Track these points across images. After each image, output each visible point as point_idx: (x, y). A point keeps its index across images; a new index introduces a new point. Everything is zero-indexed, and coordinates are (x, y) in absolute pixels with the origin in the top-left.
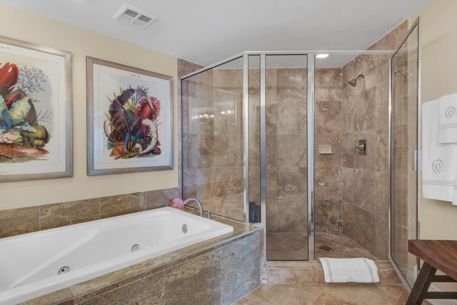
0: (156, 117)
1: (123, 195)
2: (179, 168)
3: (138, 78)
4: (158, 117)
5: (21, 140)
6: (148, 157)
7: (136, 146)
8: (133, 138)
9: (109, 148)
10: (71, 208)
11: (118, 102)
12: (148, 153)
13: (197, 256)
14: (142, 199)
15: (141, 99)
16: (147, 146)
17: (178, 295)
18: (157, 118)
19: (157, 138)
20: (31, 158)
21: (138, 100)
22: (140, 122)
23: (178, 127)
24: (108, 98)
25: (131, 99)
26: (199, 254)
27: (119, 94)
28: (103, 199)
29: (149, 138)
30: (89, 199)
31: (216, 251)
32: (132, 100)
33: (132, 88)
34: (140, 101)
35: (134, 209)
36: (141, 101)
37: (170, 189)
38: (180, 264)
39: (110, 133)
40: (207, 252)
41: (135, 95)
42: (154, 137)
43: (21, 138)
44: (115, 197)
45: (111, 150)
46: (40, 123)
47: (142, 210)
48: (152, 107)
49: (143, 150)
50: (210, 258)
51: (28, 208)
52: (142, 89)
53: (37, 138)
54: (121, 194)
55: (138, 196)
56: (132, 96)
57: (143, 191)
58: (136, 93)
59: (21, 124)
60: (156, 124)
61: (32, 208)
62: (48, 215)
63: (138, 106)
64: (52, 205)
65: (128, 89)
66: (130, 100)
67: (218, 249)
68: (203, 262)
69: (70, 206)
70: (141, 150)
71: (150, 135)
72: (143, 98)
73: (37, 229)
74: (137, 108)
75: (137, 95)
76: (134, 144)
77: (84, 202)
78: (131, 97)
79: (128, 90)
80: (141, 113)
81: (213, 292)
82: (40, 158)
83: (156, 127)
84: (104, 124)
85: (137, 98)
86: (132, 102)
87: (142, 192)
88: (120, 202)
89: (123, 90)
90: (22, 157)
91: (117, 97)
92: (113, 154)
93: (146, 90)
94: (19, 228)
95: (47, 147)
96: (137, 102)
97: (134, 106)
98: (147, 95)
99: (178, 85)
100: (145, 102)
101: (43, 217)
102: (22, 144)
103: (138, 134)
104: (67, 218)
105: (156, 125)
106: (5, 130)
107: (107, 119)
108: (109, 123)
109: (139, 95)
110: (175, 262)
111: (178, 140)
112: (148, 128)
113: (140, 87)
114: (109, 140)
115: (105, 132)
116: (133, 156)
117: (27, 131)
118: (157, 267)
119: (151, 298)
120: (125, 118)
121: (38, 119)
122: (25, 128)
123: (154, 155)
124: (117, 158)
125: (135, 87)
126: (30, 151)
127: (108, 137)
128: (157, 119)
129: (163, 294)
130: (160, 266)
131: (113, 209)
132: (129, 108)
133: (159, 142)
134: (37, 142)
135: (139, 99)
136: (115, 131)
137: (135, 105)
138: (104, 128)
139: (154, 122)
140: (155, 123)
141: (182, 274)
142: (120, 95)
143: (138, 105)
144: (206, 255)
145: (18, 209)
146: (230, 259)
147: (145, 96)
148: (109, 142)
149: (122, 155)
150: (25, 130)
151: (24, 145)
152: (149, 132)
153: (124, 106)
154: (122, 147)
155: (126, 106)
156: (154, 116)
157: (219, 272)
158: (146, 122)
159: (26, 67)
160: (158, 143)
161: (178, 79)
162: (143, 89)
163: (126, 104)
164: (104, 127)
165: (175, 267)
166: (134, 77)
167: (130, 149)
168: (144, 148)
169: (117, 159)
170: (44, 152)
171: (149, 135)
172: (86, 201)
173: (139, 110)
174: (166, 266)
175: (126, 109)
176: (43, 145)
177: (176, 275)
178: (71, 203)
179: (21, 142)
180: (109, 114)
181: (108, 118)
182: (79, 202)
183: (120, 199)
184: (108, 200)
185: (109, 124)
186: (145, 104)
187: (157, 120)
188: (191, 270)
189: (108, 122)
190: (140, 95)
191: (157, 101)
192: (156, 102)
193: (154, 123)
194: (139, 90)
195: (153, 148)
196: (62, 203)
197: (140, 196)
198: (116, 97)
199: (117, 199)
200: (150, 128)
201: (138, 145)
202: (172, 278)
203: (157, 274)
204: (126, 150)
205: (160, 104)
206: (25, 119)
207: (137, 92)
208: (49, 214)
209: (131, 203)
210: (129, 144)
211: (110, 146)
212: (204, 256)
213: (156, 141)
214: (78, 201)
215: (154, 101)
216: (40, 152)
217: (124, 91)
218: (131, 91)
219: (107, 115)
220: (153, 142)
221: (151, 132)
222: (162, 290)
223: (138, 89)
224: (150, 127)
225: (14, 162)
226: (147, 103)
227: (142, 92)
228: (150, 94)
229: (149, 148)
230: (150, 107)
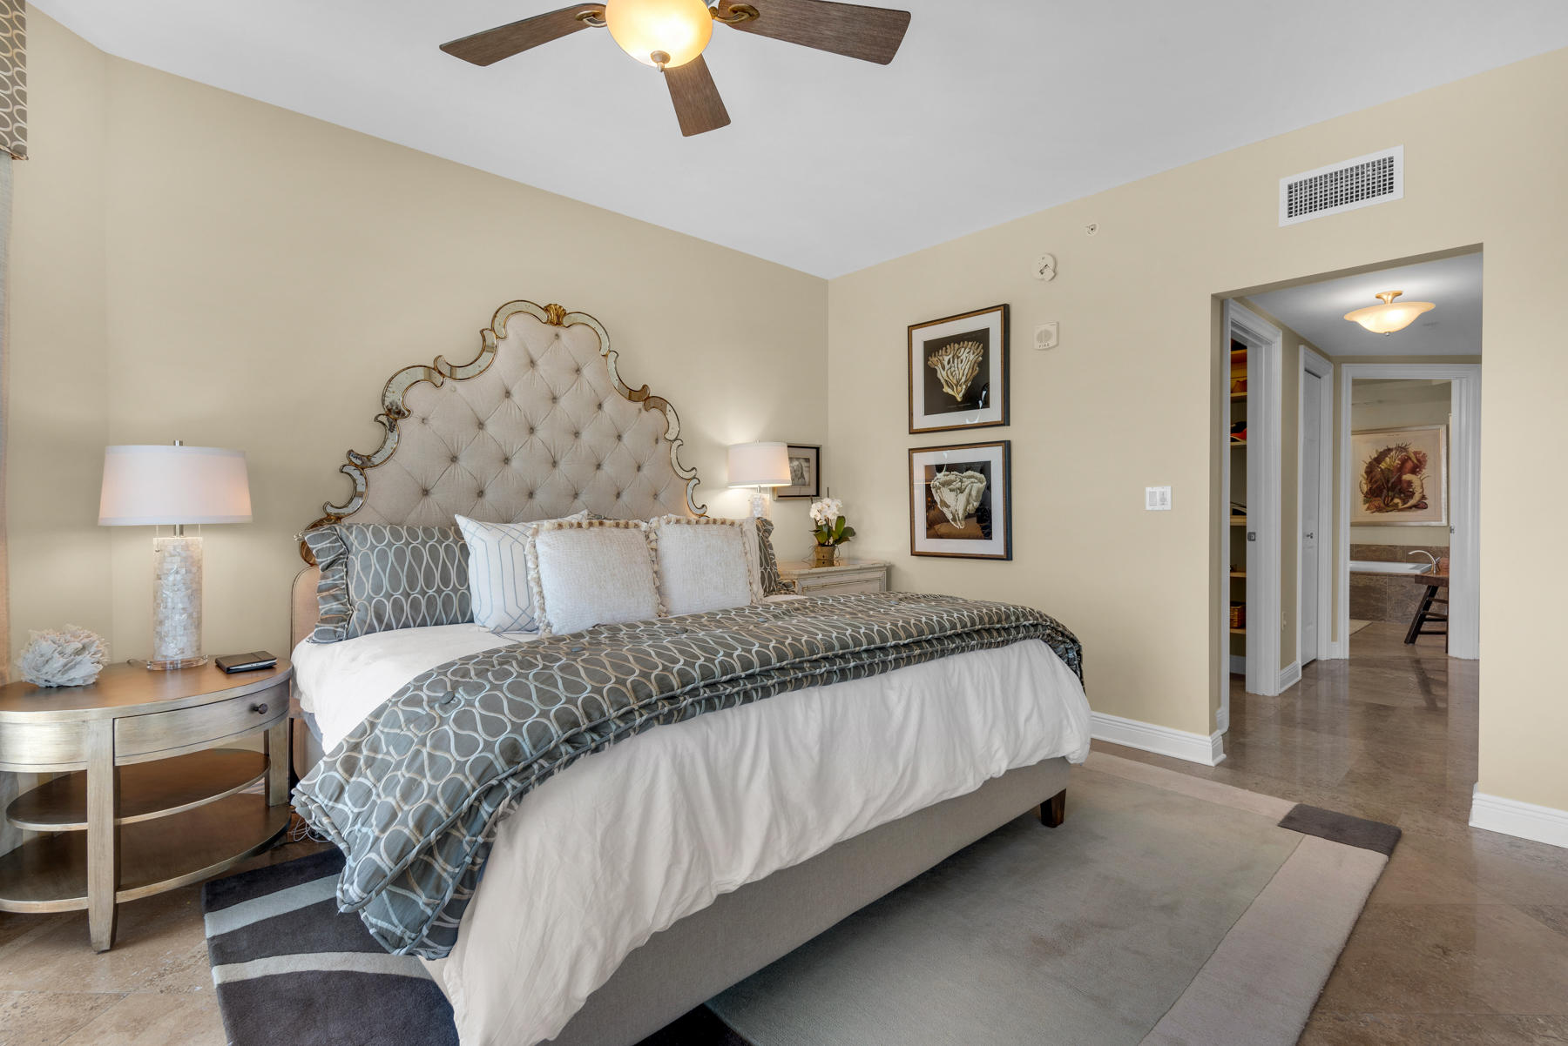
0: (1421, 471)
3: (1398, 436)
4: (1423, 470)
6: (1410, 511)
7: (1394, 501)
8: (1390, 493)
9: (1365, 504)
11: (1374, 463)
12: (1410, 508)
15: (1400, 455)
16: (1408, 501)
19: (1422, 492)
21: (1397, 458)
22: (1400, 477)
24: (1365, 462)
25: (1389, 457)
27: (1375, 455)
29: (1411, 493)
33: (1390, 447)
34: (1399, 458)
39: (1366, 490)
41: (1393, 453)
42: (1419, 491)
44: (1369, 546)
45: (1367, 505)
48: (1415, 461)
49: (1405, 504)
52: (1401, 446)
56: (1390, 455)
58: (1394, 451)
63: (1397, 464)
66: (1388, 459)
71: (1413, 490)
72: (1403, 454)
74: (1395, 465)
75: (1396, 453)
76: (1392, 499)
79: (1385, 451)
80: (1401, 469)
83: (1421, 481)
84: (1360, 484)
85: (1395, 455)
86: (1390, 460)
88: (1374, 551)
89: (1379, 452)
92: (1368, 509)
93: (1407, 446)
96: (1395, 460)
97: (1392, 463)
98: (1408, 451)
100: (1406, 457)
103: (1397, 489)
105: (1421, 479)
107: (1361, 478)
109: (1398, 453)
112: (1410, 483)
113: (1399, 445)
114: (1364, 497)
115: (1361, 490)
116: (1391, 511)
120: (1382, 476)
123: (1419, 510)
125: (1392, 446)
127: (1364, 494)
132: (1386, 467)
133: (1425, 497)
135: (1398, 456)
136: (1371, 488)
137: (1394, 462)
140: (1419, 477)
143: (1397, 461)
147: (1405, 453)
149: (1379, 509)
152: (1412, 487)
153: (1380, 466)
154: (1378, 502)
155: (1383, 465)
156: (1418, 470)
158: (1407, 477)
160: (1423, 497)
162: (1403, 446)
164: (1360, 486)
166: (1392, 437)
167: (1387, 504)
168: (1405, 502)
169: (1373, 513)
171: (1411, 490)
173: (1399, 466)
175: (1383, 467)
180: (1364, 474)
181: (1364, 478)
185: (1365, 483)
186: (1404, 461)
187: (1422, 474)
189: (1364, 481)
191: (1422, 454)
192: (1420, 455)
194: (1398, 448)
195: (1417, 503)
198: (1372, 459)
200: (1412, 483)
201: (1396, 500)
204: (1382, 505)
205: (1426, 456)
207: (1396, 450)
210: (1386, 499)
211: (1366, 502)
213: (1420, 495)
215: (1418, 455)
217: (1381, 452)
219: (1362, 476)
220: (1417, 497)
221: (1414, 487)
223: (1397, 446)
224: (1413, 481)
226: (1409, 458)
227: (1401, 449)
228: (1412, 449)
229: (1412, 502)
230: (1413, 462)
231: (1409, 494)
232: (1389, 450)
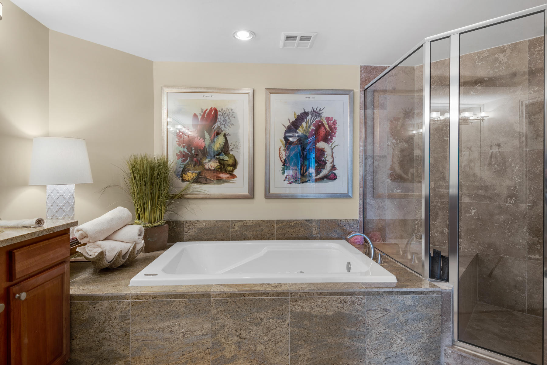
0: (332, 138)
1: (296, 220)
2: (360, 197)
3: (313, 99)
4: (334, 138)
5: (219, 167)
6: (322, 182)
7: (309, 171)
8: (306, 162)
9: (283, 173)
10: (252, 226)
11: (293, 127)
12: (322, 179)
13: (331, 295)
14: (315, 226)
15: (315, 121)
16: (321, 171)
17: (306, 329)
18: (333, 140)
19: (333, 161)
20: (225, 181)
21: (312, 123)
22: (314, 145)
23: (360, 148)
24: (283, 125)
25: (305, 122)
26: (332, 294)
27: (293, 119)
28: (278, 222)
29: (323, 162)
30: (266, 220)
31: (358, 298)
32: (305, 124)
33: (306, 111)
34: (314, 123)
35: (307, 235)
36: (315, 123)
37: (348, 220)
38: (308, 297)
39: (285, 158)
40: (345, 295)
41: (309, 118)
42: (329, 161)
43: (219, 165)
44: (288, 222)
45: (285, 175)
46: (231, 153)
47: (315, 238)
48: (328, 128)
49: (316, 175)
50: (348, 303)
51: (223, 221)
52: (316, 110)
53: (229, 165)
54: (294, 219)
55: (311, 223)
56: (306, 119)
57: (317, 219)
58: (310, 115)
59: (219, 154)
60: (331, 146)
61: (226, 221)
62: (236, 229)
63: (313, 129)
64: (238, 221)
65: (302, 113)
66: (304, 124)
67: (361, 297)
68: (338, 305)
69: (252, 224)
70: (314, 175)
71: (325, 159)
72: (317, 119)
73: (228, 239)
74: (311, 131)
75: (311, 118)
76: (307, 169)
77: (262, 222)
78: (305, 120)
79: (302, 114)
80: (315, 136)
81: (353, 345)
82: (231, 181)
83: (332, 149)
84: (279, 150)
85: (311, 120)
86: (306, 125)
87: (315, 220)
88: (293, 227)
89: (297, 115)
90: (220, 180)
91: (291, 122)
93: (321, 111)
94: (218, 236)
95: (235, 172)
96: (311, 125)
97: (308, 129)
98: (322, 116)
99: (360, 97)
100: (320, 123)
101: (233, 230)
102: (220, 170)
103: (311, 159)
104: (249, 234)
105: (332, 147)
106: (209, 160)
107: (281, 144)
108: (284, 149)
109: (313, 117)
110: (302, 293)
111: (359, 163)
112: (322, 151)
113: (314, 108)
114: (283, 165)
115: (280, 158)
116: (306, 182)
117: (223, 160)
118: (282, 291)
119: (276, 320)
120: (299, 143)
121: (230, 149)
122: (221, 157)
123: (329, 181)
124: (290, 183)
125: (309, 110)
126: (224, 176)
127: (283, 163)
128: (333, 141)
129: (288, 322)
130: (285, 291)
131: (287, 233)
132: (302, 132)
133: (335, 167)
134: (229, 168)
135: (313, 121)
136: (289, 156)
137: (309, 128)
138: (279, 154)
139: (329, 144)
140: (330, 145)
141: (310, 309)
142: (294, 120)
143: (312, 127)
144: (342, 298)
145: (217, 221)
146: (382, 315)
147: (319, 118)
148: (283, 167)
149: (296, 180)
150: (221, 158)
151: (221, 170)
152: (324, 156)
153: (298, 131)
154: (296, 171)
155: (300, 131)
156: (329, 137)
157: (362, 324)
158: (321, 145)
159: (222, 108)
160: (334, 168)
161: (360, 91)
162: (318, 110)
163: (299, 128)
164: (279, 153)
165: (302, 298)
166: (308, 99)
167: (303, 174)
168: (318, 172)
169: (291, 184)
170: (234, 176)
171: (323, 159)
172: (264, 221)
173: (313, 132)
174: (292, 294)
175: (300, 133)
176: (233, 171)
177: (302, 307)
178: (252, 221)
179: (219, 168)
181: (283, 144)
182: (258, 222)
183: (293, 224)
184: (282, 223)
185: (283, 150)
186: (319, 126)
187: (333, 142)
188: (321, 309)
189: (283, 148)
190: (314, 117)
191: (333, 121)
192: (332, 122)
193: (329, 145)
194: (313, 112)
195: (328, 173)
196: (245, 221)
197: (313, 224)
198: (290, 123)
199: (291, 224)
200: (324, 151)
201: (311, 170)
202: (298, 309)
203: (281, 298)
204: (299, 175)
205: (337, 123)
206: (221, 150)
207: (311, 115)
208: (236, 228)
209: (303, 229)
210: (302, 169)
211: (284, 171)
212: (339, 298)
213: (331, 165)
214: (257, 221)
215: (330, 122)
216: (231, 176)
217: (298, 116)
218: (305, 115)
219: (282, 141)
220: (328, 167)
221: (325, 156)
222: (287, 316)
223: (313, 110)
224: (325, 150)
225: (215, 184)
226: (323, 124)
227: (317, 113)
228: (325, 115)
229: (324, 172)
230: (325, 128)
231: (321, 163)
232: (306, 114)
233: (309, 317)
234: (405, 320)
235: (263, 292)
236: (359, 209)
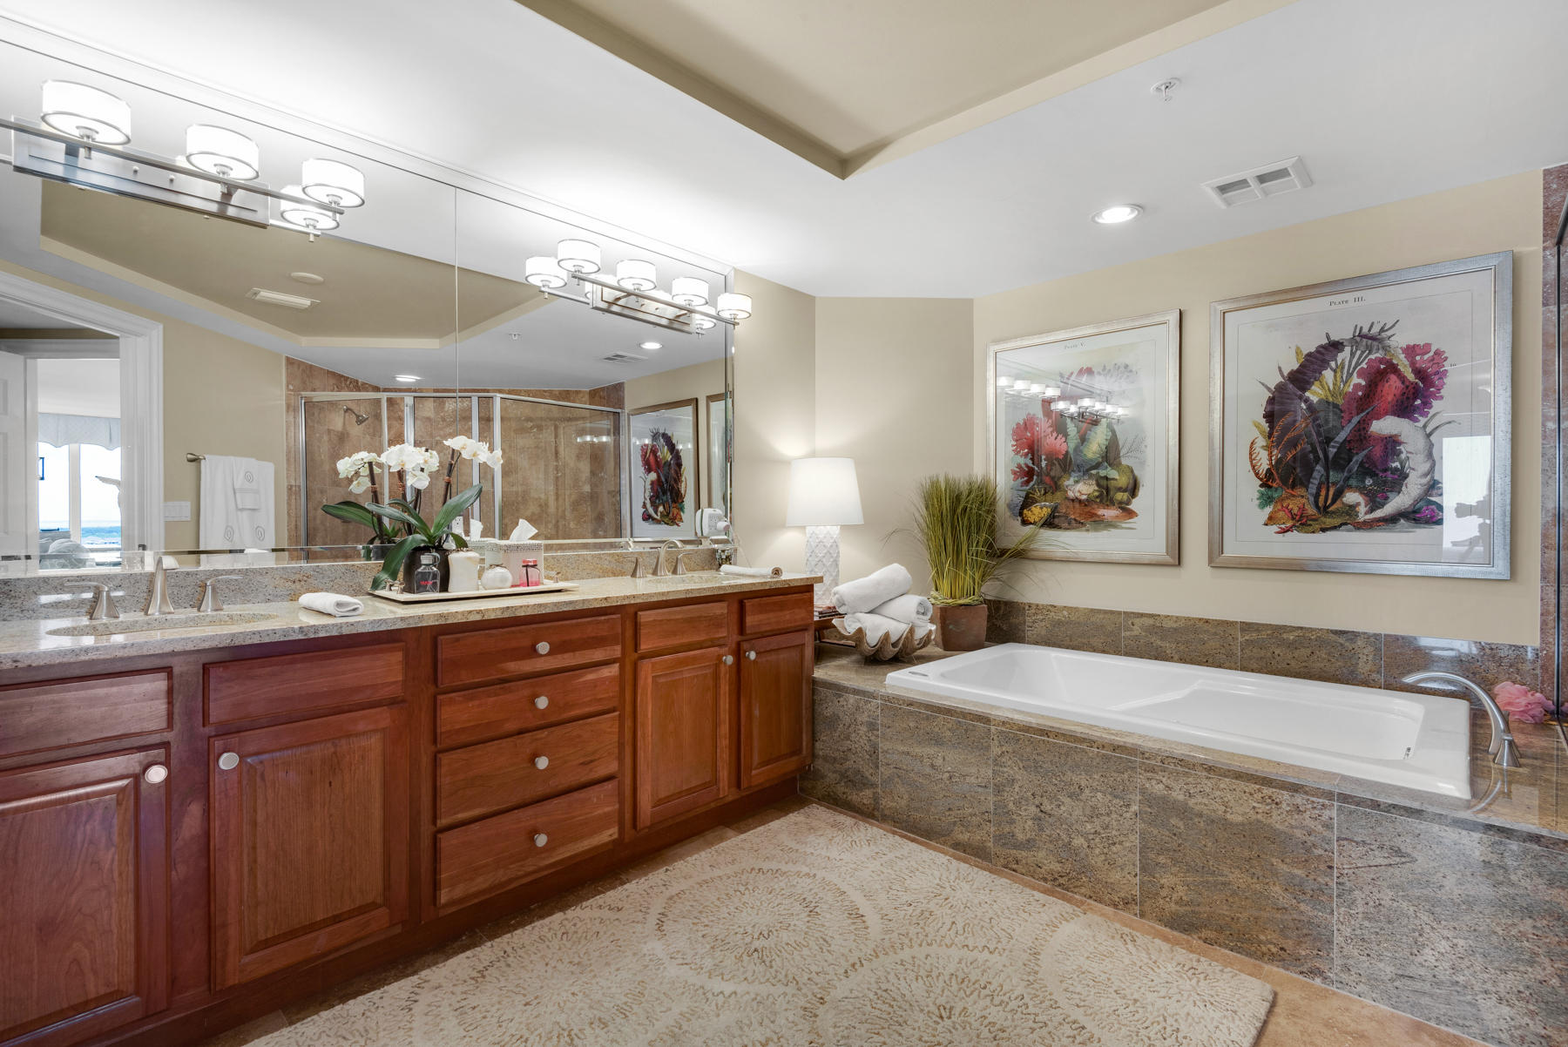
0: (1427, 404)
1: (1301, 628)
2: (1544, 578)
3: (1360, 303)
4: (1435, 403)
5: (1097, 494)
6: (1391, 531)
7: (1344, 499)
8: (1333, 476)
9: (1262, 506)
10: (1175, 629)
11: (1291, 386)
12: (1392, 520)
13: (1237, 778)
14: (1366, 651)
15: (1366, 361)
16: (1387, 498)
17: (1175, 835)
18: (1430, 408)
19: (1432, 469)
20: (1109, 525)
21: (1354, 369)
22: (1363, 426)
23: (1544, 425)
24: (1263, 384)
25: (1332, 369)
26: (1242, 777)
27: (1292, 364)
28: (1247, 627)
29: (1394, 474)
30: (1213, 620)
31: (1313, 802)
32: (1333, 373)
33: (1335, 337)
34: (1362, 368)
35: (1338, 673)
36: (1365, 366)
37: (1493, 646)
38: (1179, 768)
39: (1267, 467)
40: (1275, 787)
41: (1344, 356)
42: (1416, 468)
43: (1097, 491)
44: (1278, 630)
45: (1269, 510)
46: (1125, 462)
47: (1366, 683)
48: (1411, 377)
49: (1372, 511)
50: (1284, 806)
51: (1106, 612)
52: (1370, 330)
53: (1120, 489)
54: (1296, 625)
55: (1352, 641)
56: (1336, 360)
57: (1372, 630)
58: (1347, 350)
59: (1097, 466)
60: (1425, 426)
61: (1112, 612)
62: (1136, 633)
63: (1357, 386)
64: (1142, 615)
65: (1322, 346)
66: (1328, 375)
67: (1321, 800)
68: (1255, 805)
69: (1175, 625)
70: (1362, 509)
71: (1401, 464)
72: (1372, 357)
73: (1117, 652)
74: (1351, 390)
75: (1353, 354)
76: (1339, 494)
77: (1202, 622)
78: (1333, 364)
79: (1321, 349)
80: (1367, 402)
81: (1296, 908)
82: (1124, 525)
83: (1429, 435)
84: (1251, 448)
85: (1350, 362)
86: (1335, 376)
87: (1365, 633)
88: (1293, 646)
89: (1305, 352)
90: (1099, 523)
91: (1286, 374)
92: (1271, 520)
93: (1387, 330)
94: (1095, 642)
95: (1135, 505)
96: (1350, 375)
97: (1342, 386)
98: (1389, 346)
99: (1545, 269)
100: (1382, 367)
101: (1128, 633)
102: (1098, 500)
103: (1354, 465)
104: (1168, 646)
105: (1428, 430)
106: (1076, 479)
107: (1256, 433)
108: (1265, 444)
109: (1359, 352)
110: (1167, 757)
111: (1542, 474)
112: (1391, 444)
113: (1361, 328)
114: (1261, 486)
115: (1253, 467)
116: (1334, 528)
117: (1107, 478)
118: (1122, 744)
119: (1110, 797)
120: (1310, 425)
121: (1121, 454)
122: (1102, 473)
123: (1416, 527)
124: (1284, 531)
125: (1342, 333)
126: (1109, 513)
127: (1261, 479)
128: (1432, 412)
129: (1135, 808)
130: (1128, 745)
131: (1274, 658)
132: (1323, 397)
133: (1440, 485)
134: (1120, 496)
135: (1358, 364)
136: (1279, 461)
137: (1346, 382)
138: (1250, 458)
139: (1416, 420)
140: (1420, 424)
141: (1185, 796)
142: (1296, 366)
143: (1356, 380)
144: (1267, 791)
145: (1092, 610)
146: (1387, 862)
147: (1380, 351)
148: (1263, 489)
149: (1302, 522)
150: (1102, 475)
151: (1101, 501)
152: (1398, 455)
153: (1307, 394)
154: (1301, 501)
155: (1315, 393)
156: (1418, 402)
157: (1323, 867)
158: (1385, 426)
159: (1105, 366)
160: (1434, 486)
161: (1545, 249)
162: (1375, 330)
163: (1313, 387)
164: (1251, 454)
165: (1167, 768)
166: (1342, 306)
167: (1326, 507)
168: (1375, 502)
169: (1286, 534)
170: (1131, 514)
171: (1396, 464)
172: (1207, 621)
173: (1360, 393)
174: (1143, 754)
175: (1315, 399)
176: (1128, 503)
177: (1167, 787)
178: (1175, 619)
179: (1097, 497)
180: (1263, 422)
181: (1262, 433)
182: (1192, 622)
183: (1292, 638)
184: (1257, 630)
185: (1263, 447)
186: (1380, 374)
187: (1430, 416)
188: (1212, 802)
189: (1261, 442)
190: (1363, 352)
191: (1431, 354)
192: (1426, 357)
193: (1416, 424)
194: (1358, 339)
195: (1414, 505)
196: (1159, 615)
197: (1359, 643)
198: (1283, 376)
199: (1285, 636)
200: (1400, 443)
201: (1352, 497)
202: (1158, 789)
203: (1121, 758)
204: (1311, 510)
205: (1446, 359)
206: (1102, 457)
207: (1352, 346)
208: (1136, 631)
209: (1326, 654)
210: (1323, 493)
211: (1266, 500)
212: (1259, 790)
213: (1425, 481)
214: (1189, 619)
215: (1418, 358)
216: (1124, 514)
217: (1309, 355)
218: (1331, 349)
219: (1257, 426)
220: (1414, 486)
221: (1403, 456)
222: (1133, 797)
223: (1357, 334)
224: (1402, 439)
225: (1088, 530)
226: (1393, 368)
227: (1368, 339)
228: (1400, 339)
229: (1397, 503)
230: (1403, 378)
231: (1390, 476)
232: (1336, 346)
233: (1183, 811)
234: (1467, 895)
235: (1083, 736)
236: (1542, 615)
